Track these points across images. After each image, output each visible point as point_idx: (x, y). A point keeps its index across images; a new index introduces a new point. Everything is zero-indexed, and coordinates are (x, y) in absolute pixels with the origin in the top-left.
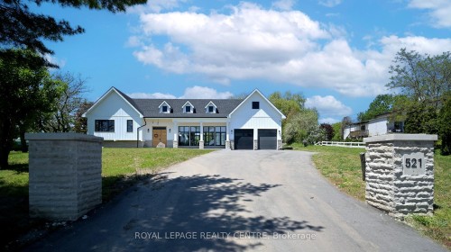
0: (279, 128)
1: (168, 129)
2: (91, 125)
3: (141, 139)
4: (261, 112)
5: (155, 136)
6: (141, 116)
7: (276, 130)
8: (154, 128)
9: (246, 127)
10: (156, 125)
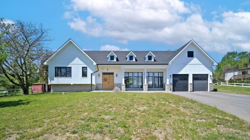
0: (210, 74)
1: (115, 75)
2: (52, 71)
3: (94, 83)
4: (195, 60)
5: (105, 80)
6: (95, 64)
7: (207, 75)
8: (104, 74)
9: (182, 72)
10: (106, 71)
